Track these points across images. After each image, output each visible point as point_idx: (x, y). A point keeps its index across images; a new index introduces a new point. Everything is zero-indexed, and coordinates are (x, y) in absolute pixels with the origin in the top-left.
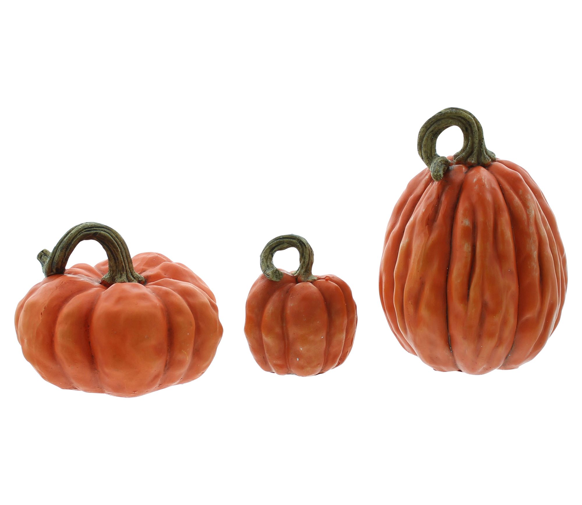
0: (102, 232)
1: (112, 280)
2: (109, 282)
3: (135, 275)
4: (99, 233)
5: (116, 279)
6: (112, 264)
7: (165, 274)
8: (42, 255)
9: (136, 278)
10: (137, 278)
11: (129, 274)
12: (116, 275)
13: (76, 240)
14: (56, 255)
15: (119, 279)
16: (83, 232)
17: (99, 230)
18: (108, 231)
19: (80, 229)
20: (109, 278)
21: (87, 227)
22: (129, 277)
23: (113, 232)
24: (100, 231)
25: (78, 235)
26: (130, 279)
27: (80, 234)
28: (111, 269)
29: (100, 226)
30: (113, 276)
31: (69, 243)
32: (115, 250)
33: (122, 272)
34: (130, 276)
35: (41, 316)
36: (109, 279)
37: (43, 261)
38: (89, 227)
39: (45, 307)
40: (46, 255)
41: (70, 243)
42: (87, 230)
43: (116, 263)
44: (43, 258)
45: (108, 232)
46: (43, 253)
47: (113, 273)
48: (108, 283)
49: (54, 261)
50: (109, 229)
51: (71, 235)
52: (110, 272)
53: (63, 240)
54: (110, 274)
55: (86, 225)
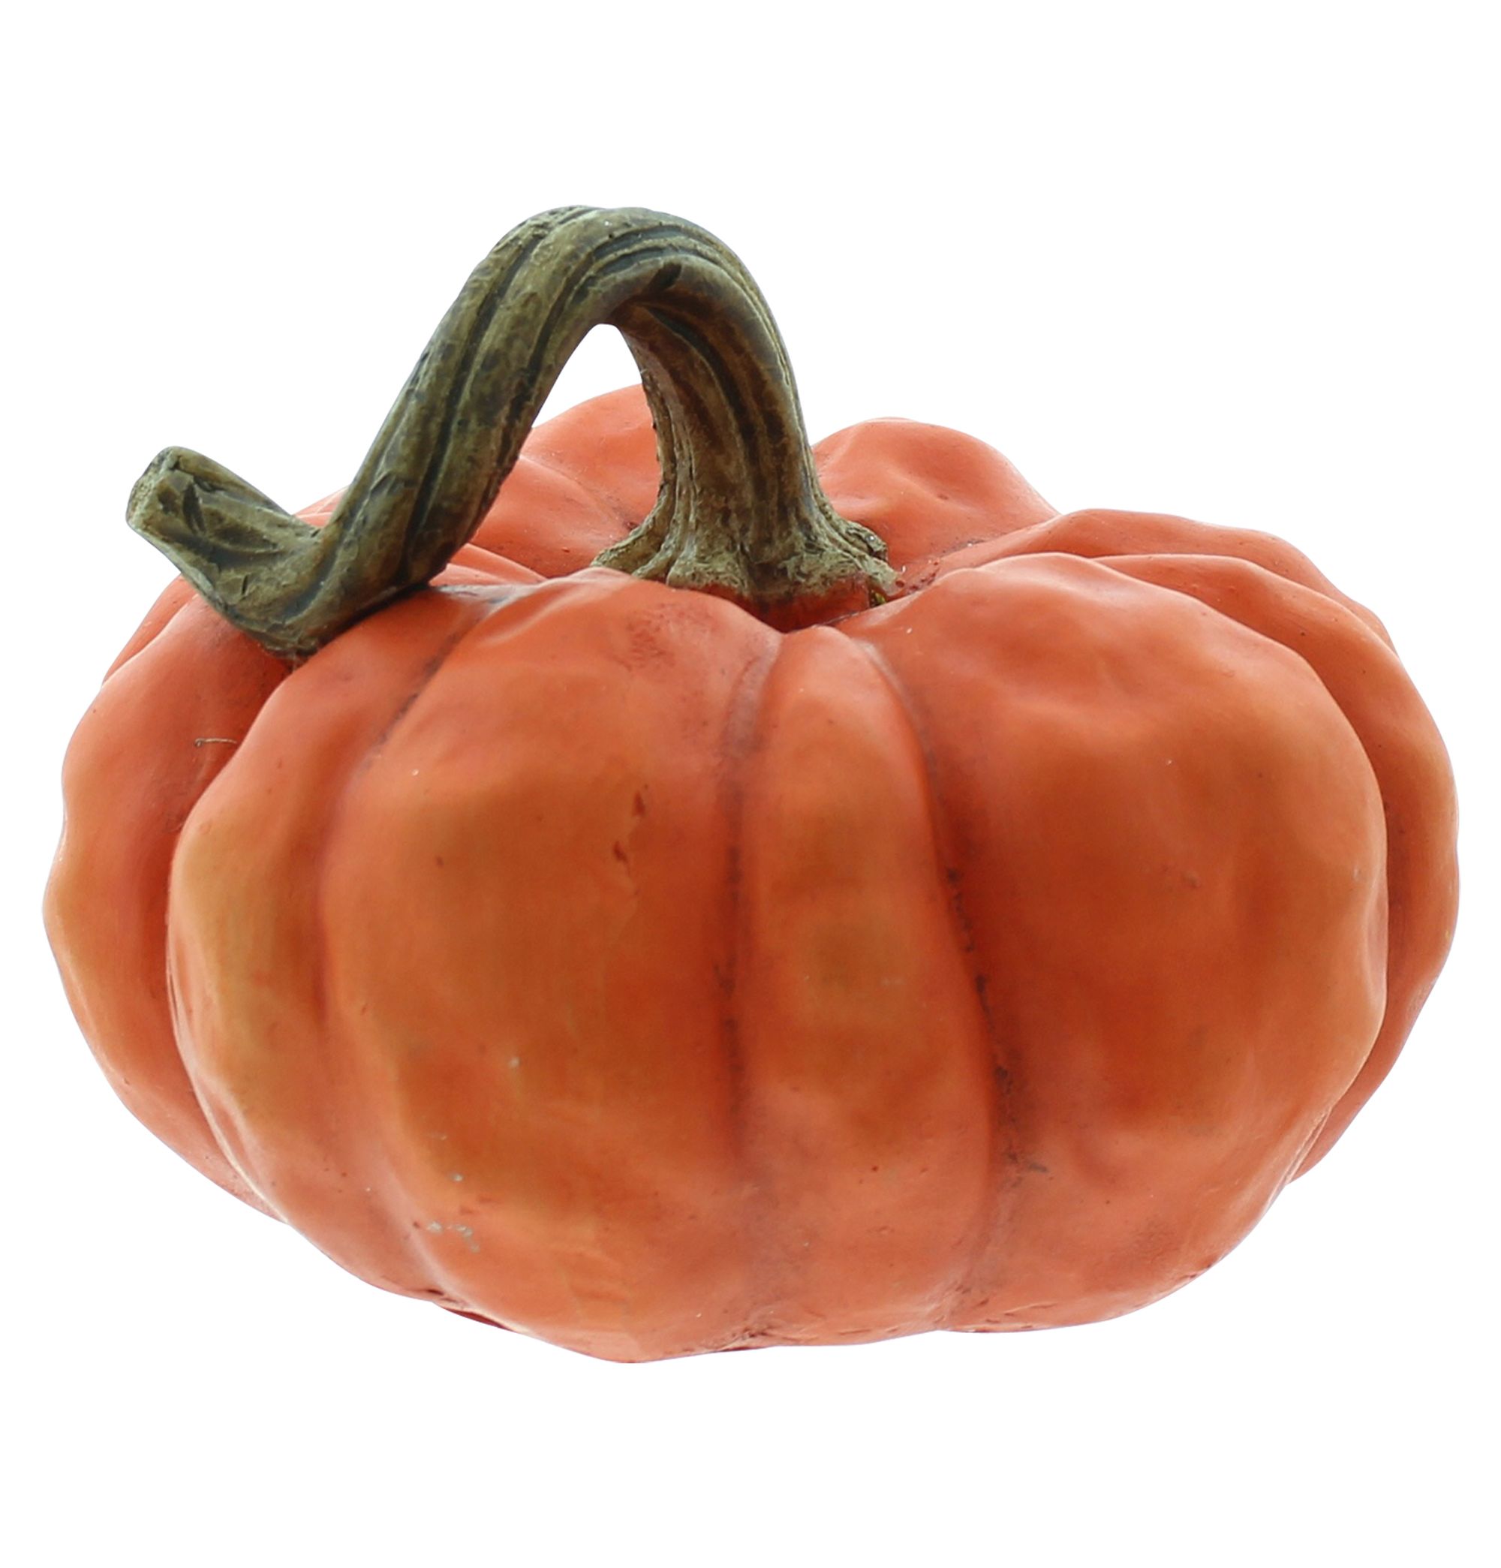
0: (695, 260)
2: (745, 594)
3: (838, 521)
4: (683, 269)
5: (790, 564)
8: (191, 489)
9: (854, 543)
10: (860, 543)
12: (769, 541)
13: (564, 333)
14: (446, 459)
16: (591, 273)
18: (704, 247)
19: (573, 255)
21: (608, 239)
24: (682, 255)
25: (571, 298)
27: (582, 294)
28: (732, 504)
30: (747, 549)
38: (617, 234)
39: (638, 798)
40: (213, 489)
41: (536, 361)
42: (610, 256)
43: (753, 457)
46: (189, 479)
47: (745, 530)
49: (430, 504)
51: (531, 305)
52: (718, 523)
53: (475, 350)
54: (727, 541)
55: (591, 230)
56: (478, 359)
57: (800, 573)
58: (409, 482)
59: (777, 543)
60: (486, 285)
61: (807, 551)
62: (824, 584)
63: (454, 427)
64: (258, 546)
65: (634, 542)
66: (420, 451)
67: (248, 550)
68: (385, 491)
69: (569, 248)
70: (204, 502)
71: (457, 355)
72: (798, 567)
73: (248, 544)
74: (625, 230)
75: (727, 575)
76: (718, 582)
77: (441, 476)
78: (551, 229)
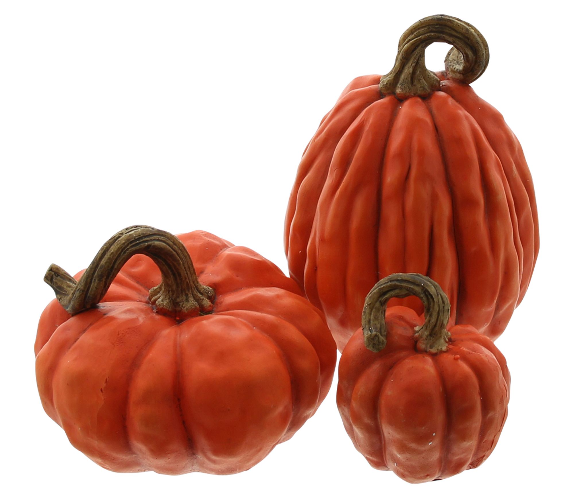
0: (156, 243)
1: (174, 304)
2: (170, 310)
3: (201, 289)
4: (152, 246)
5: (181, 304)
6: (170, 282)
7: (238, 276)
8: (53, 276)
9: (204, 294)
10: (206, 294)
11: (195, 291)
12: (179, 297)
13: (120, 261)
14: (91, 287)
15: (186, 303)
16: (128, 247)
17: (151, 240)
18: (162, 238)
19: (124, 243)
20: (169, 303)
21: (133, 239)
22: (195, 295)
23: (168, 238)
24: (153, 242)
25: (122, 253)
26: (198, 298)
27: (125, 252)
28: (170, 289)
29: (151, 233)
30: (173, 299)
31: (110, 267)
32: (175, 263)
33: (187, 292)
34: (197, 294)
35: (102, 394)
36: (169, 305)
37: (56, 285)
38: (136, 238)
39: (106, 380)
40: (58, 275)
41: (113, 267)
42: (134, 244)
43: (176, 279)
44: (56, 281)
45: (163, 240)
46: (53, 273)
47: (173, 295)
48: (168, 311)
49: (88, 295)
50: (162, 235)
51: (112, 255)
52: (167, 293)
53: (100, 264)
54: (169, 297)
55: (131, 237)
56: (100, 266)
57: (182, 306)
58: (83, 291)
59: (180, 298)
60: (105, 248)
61: (186, 301)
62: (187, 310)
63: (93, 280)
64: (63, 291)
65: (157, 288)
66: (86, 284)
67: (62, 292)
68: (78, 292)
69: (124, 242)
70: (55, 279)
71: (95, 264)
72: (182, 305)
73: (62, 290)
74: (139, 237)
75: (166, 306)
76: (163, 307)
77: (90, 290)
78: (123, 235)
